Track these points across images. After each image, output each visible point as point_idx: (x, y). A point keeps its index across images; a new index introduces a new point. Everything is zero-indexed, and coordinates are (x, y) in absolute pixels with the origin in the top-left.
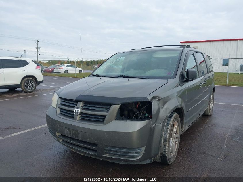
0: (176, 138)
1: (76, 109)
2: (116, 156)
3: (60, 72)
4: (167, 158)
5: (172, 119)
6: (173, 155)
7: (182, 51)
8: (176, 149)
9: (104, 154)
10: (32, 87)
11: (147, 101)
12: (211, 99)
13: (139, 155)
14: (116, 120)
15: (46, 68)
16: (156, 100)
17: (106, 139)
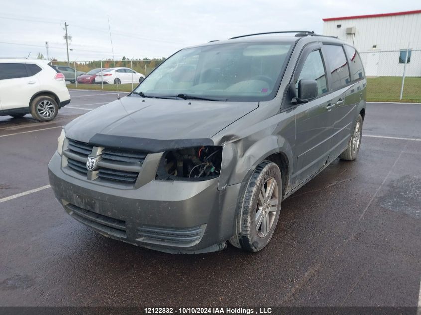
0: (273, 206)
1: (90, 160)
2: (158, 241)
3: (105, 83)
4: (250, 243)
5: (261, 175)
6: (263, 235)
7: (296, 44)
8: (271, 225)
9: (137, 238)
10: (51, 111)
11: (211, 145)
12: (357, 130)
13: (196, 240)
14: (156, 179)
15: (82, 74)
16: (231, 142)
17: (138, 212)
